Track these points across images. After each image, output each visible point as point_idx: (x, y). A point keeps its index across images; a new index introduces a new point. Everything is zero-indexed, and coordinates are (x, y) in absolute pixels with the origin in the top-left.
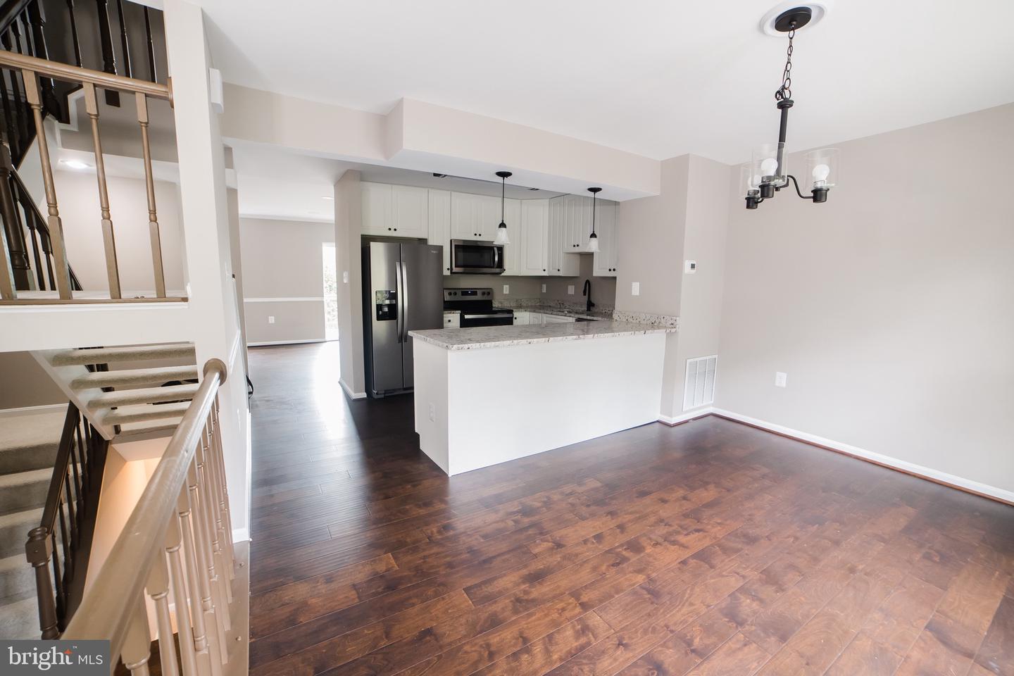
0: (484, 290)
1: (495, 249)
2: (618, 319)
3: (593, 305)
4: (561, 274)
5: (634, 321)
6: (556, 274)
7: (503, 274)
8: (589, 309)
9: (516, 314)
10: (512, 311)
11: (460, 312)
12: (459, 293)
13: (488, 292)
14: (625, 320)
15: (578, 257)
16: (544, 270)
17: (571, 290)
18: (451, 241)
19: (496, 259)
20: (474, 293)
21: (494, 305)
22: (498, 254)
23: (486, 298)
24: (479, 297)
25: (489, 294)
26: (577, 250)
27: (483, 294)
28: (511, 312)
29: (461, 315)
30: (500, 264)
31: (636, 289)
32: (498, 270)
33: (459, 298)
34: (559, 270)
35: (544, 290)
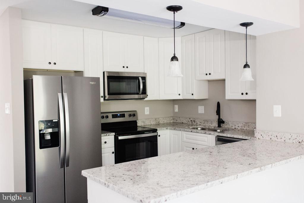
0: (130, 113)
1: (140, 79)
2: (261, 138)
3: (223, 122)
4: (195, 97)
5: (279, 140)
6: (190, 97)
7: (146, 99)
8: (219, 126)
9: (159, 132)
10: (157, 130)
11: (114, 134)
12: (110, 115)
13: (133, 114)
14: (268, 139)
15: (207, 83)
16: (179, 95)
17: (201, 109)
18: (104, 73)
19: (141, 87)
20: (123, 116)
21: (138, 125)
22: (143, 82)
23: (132, 119)
24: (127, 119)
25: (134, 115)
26: (209, 78)
27: (130, 115)
28: (155, 131)
29: (115, 136)
30: (144, 92)
31: (277, 111)
32: (142, 96)
33: (111, 120)
34: (192, 94)
35: (176, 110)
